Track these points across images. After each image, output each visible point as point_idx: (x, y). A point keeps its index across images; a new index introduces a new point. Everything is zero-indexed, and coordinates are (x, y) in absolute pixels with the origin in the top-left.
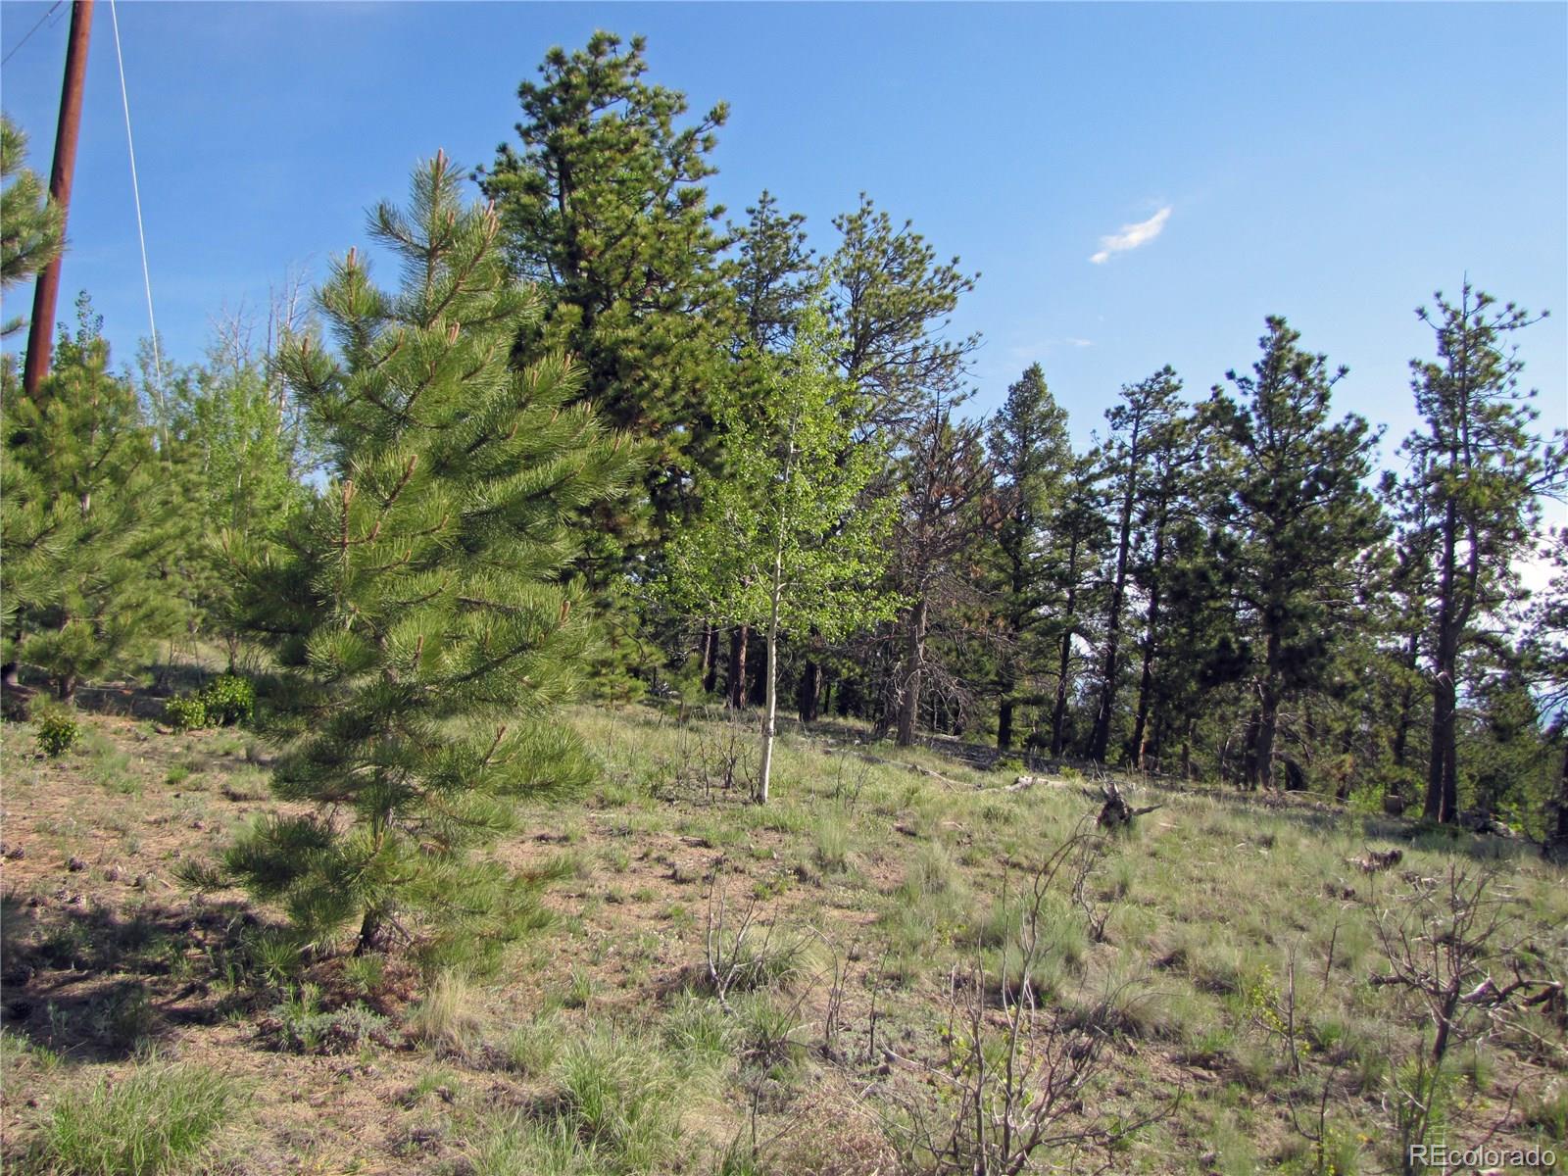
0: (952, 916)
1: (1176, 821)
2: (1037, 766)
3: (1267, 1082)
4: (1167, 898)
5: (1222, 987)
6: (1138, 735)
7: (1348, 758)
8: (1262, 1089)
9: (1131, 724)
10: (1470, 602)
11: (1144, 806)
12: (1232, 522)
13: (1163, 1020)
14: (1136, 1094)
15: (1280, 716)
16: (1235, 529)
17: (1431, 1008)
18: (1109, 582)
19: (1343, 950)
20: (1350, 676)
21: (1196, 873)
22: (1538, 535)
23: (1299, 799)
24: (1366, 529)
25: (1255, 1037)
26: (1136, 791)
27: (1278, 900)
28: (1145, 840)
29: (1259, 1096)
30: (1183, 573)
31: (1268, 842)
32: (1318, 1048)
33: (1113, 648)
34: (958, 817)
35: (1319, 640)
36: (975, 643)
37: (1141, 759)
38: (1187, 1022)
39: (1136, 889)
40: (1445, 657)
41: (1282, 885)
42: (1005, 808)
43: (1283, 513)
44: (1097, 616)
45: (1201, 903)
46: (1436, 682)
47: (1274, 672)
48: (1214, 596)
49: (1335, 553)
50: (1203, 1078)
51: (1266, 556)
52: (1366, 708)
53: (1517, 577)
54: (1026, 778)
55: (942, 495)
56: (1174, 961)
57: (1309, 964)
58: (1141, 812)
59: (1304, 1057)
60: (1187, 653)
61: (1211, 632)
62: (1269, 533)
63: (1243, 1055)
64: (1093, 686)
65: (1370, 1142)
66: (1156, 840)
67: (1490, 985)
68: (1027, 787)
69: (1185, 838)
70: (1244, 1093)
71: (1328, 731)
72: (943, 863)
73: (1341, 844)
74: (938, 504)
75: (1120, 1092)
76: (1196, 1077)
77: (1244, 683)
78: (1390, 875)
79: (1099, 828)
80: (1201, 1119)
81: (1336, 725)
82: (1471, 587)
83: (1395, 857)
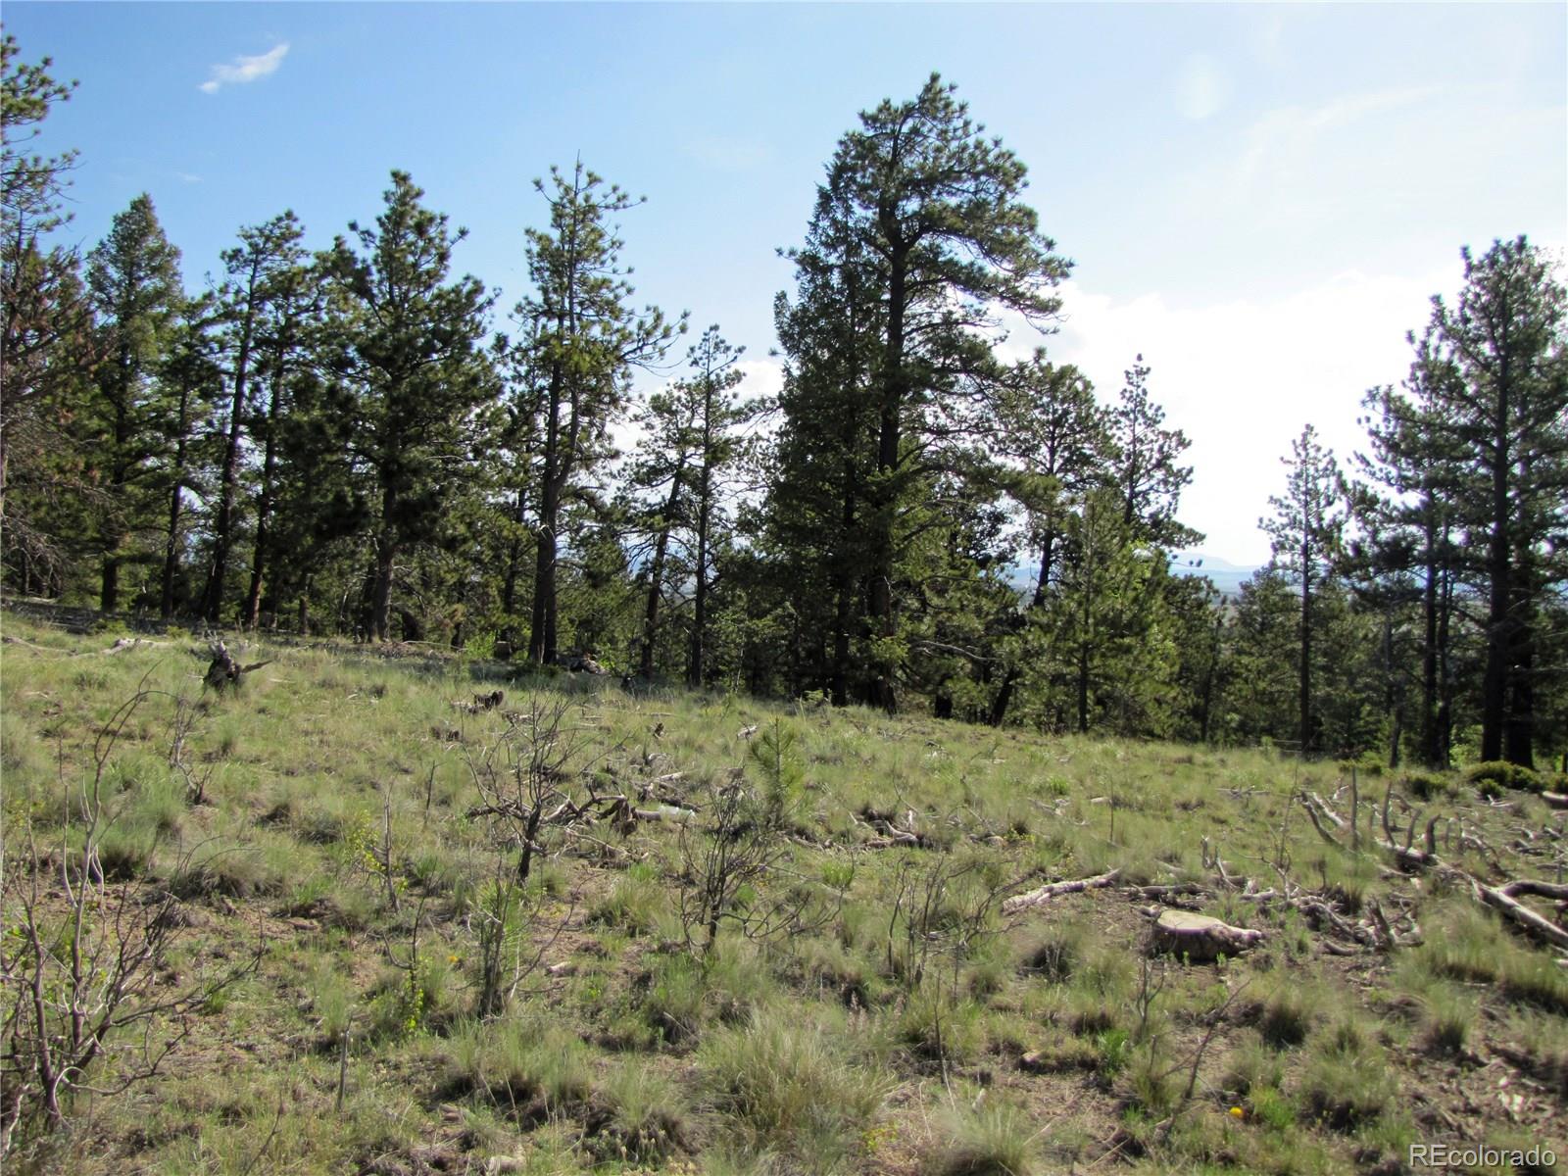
0: (28, 794)
1: (288, 676)
2: (141, 626)
3: (366, 922)
4: (274, 753)
5: (324, 836)
6: (254, 591)
7: (460, 607)
8: (362, 930)
9: (246, 579)
10: (569, 459)
11: (254, 663)
12: (349, 375)
13: (261, 876)
14: (234, 954)
15: (395, 569)
16: (352, 382)
17: (516, 831)
18: (221, 433)
19: (444, 788)
20: (462, 529)
21: (306, 726)
22: (629, 400)
23: (413, 649)
24: (478, 388)
25: (358, 879)
26: (244, 647)
27: (386, 748)
28: (254, 696)
29: (359, 936)
30: (299, 425)
31: (379, 692)
32: (417, 883)
33: (225, 502)
34: (44, 686)
35: (432, 495)
36: (69, 497)
37: (257, 615)
38: (288, 874)
39: (242, 747)
40: (548, 511)
41: (390, 731)
42: (99, 672)
43: (400, 368)
44: (208, 469)
45: (308, 756)
46: (539, 535)
47: (389, 525)
48: (330, 450)
49: (449, 410)
50: (304, 928)
51: (383, 411)
52: (477, 560)
53: (610, 437)
54: (128, 640)
55: (26, 330)
56: (277, 816)
57: (413, 805)
58: (250, 668)
59: (401, 894)
60: (302, 507)
61: (327, 485)
62: (385, 388)
63: (341, 899)
64: (205, 542)
65: (460, 961)
66: (267, 696)
67: (570, 806)
68: (129, 650)
69: (295, 693)
70: (343, 935)
71: (441, 582)
72: (19, 738)
73: (448, 689)
74: (22, 338)
75: (217, 955)
76: (297, 927)
77: (361, 537)
78: (492, 714)
79: (205, 689)
80: (302, 968)
81: (448, 576)
82: (571, 446)
83: (496, 698)
